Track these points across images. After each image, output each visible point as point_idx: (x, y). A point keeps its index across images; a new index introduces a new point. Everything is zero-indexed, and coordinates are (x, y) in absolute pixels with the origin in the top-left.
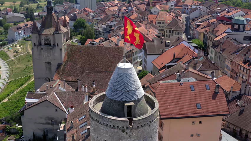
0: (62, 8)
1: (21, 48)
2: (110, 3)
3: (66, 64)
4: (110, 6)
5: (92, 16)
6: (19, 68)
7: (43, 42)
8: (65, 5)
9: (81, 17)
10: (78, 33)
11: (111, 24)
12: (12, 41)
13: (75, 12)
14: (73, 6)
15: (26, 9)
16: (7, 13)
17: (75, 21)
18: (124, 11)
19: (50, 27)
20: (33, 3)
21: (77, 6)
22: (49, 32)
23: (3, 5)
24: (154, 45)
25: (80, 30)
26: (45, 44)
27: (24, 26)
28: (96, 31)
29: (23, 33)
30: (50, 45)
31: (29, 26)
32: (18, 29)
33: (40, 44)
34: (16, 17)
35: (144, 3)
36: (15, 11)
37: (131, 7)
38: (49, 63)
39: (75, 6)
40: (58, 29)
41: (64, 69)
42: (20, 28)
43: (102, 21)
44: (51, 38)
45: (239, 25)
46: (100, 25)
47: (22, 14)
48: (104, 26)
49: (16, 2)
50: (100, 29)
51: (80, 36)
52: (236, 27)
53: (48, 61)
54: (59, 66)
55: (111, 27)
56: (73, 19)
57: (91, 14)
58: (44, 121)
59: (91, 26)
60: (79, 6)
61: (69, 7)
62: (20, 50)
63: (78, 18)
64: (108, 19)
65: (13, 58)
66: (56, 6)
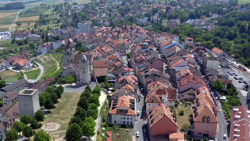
0: (67, 31)
1: (47, 57)
2: (98, 29)
3: (74, 60)
4: (99, 31)
5: (86, 39)
6: (49, 66)
7: (67, 53)
8: (69, 29)
9: (80, 40)
10: (78, 49)
11: (95, 45)
12: (40, 53)
13: (76, 37)
14: (74, 30)
15: (40, 30)
16: (27, 34)
17: (76, 42)
18: (105, 36)
19: (69, 48)
20: (43, 25)
21: (77, 30)
22: (69, 50)
23: (21, 26)
24: (105, 54)
25: (79, 47)
26: (67, 54)
27: (46, 45)
28: (87, 48)
29: (46, 49)
30: (69, 54)
31: (49, 45)
32: (43, 46)
33: (66, 54)
34: (35, 37)
35: (117, 31)
36: (33, 32)
37: (108, 34)
38: (68, 60)
39: (76, 30)
40: (71, 49)
41: (73, 61)
42: (44, 46)
43: (90, 43)
44: (69, 52)
45: (144, 46)
46: (89, 45)
47: (37, 34)
48: (91, 46)
49: (30, 24)
50: (89, 48)
51: (79, 51)
52: (143, 47)
53: (68, 59)
54: (72, 61)
55: (94, 46)
56: (75, 41)
57: (85, 38)
58: (69, 73)
59: (84, 46)
60: (79, 29)
61: (72, 30)
62: (47, 58)
63: (78, 41)
64: (93, 42)
65: (44, 62)
66: (62, 29)
